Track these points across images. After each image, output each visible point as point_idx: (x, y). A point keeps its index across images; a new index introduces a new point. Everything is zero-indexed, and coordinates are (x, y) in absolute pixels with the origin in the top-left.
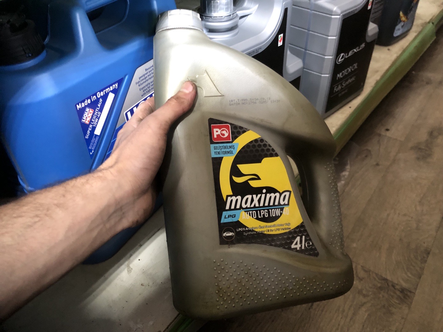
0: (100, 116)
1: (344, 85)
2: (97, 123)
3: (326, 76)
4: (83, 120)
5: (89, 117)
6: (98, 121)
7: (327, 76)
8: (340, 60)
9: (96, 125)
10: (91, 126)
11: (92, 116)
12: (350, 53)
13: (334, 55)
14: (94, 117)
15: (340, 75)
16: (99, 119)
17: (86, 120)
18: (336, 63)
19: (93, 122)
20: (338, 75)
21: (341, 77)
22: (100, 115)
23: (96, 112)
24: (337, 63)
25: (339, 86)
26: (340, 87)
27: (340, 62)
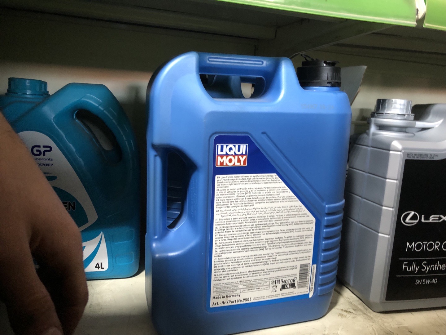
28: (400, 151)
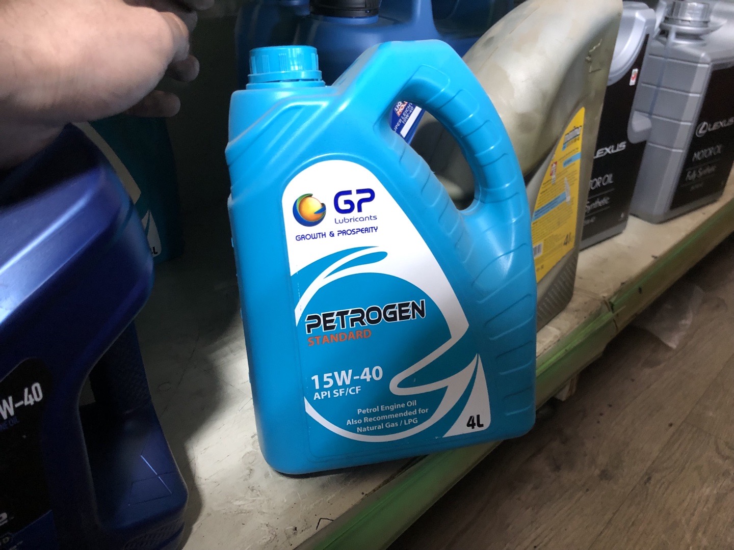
0: (411, 113)
1: (701, 174)
2: (407, 120)
3: (679, 151)
4: (396, 109)
5: (402, 107)
6: (408, 118)
7: (679, 153)
8: (700, 132)
9: (405, 122)
10: (400, 121)
11: (405, 110)
12: (715, 126)
13: (694, 121)
14: (406, 111)
15: (697, 156)
16: (410, 115)
17: (398, 111)
18: (694, 135)
19: (403, 116)
20: (695, 154)
21: (699, 159)
22: (412, 111)
23: (410, 106)
24: (697, 134)
25: (694, 172)
26: (694, 175)
27: (701, 134)
28: (708, 64)
